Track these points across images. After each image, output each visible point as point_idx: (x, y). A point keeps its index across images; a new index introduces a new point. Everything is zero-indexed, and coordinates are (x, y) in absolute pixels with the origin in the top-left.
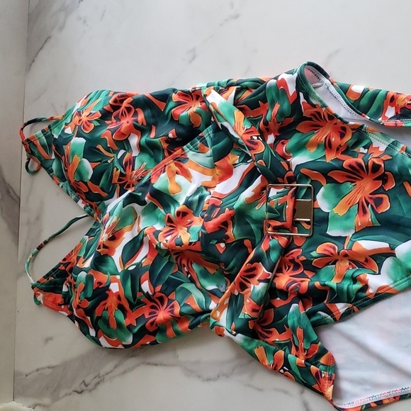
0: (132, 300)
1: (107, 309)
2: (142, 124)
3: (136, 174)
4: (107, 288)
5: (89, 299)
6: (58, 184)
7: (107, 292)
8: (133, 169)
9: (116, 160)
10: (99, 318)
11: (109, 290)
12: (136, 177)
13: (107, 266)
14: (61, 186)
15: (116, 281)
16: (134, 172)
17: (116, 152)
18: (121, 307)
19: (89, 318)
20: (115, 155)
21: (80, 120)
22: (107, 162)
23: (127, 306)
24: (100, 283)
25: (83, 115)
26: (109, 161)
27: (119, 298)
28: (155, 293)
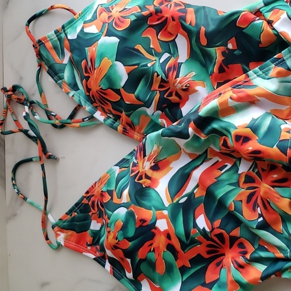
0: (184, 239)
1: (154, 251)
2: (190, 24)
3: (180, 82)
4: (153, 225)
5: (130, 239)
6: (68, 93)
7: (153, 230)
8: (177, 76)
9: (157, 64)
10: (141, 261)
11: (156, 228)
12: (180, 86)
13: (150, 200)
14: (71, 95)
15: (163, 217)
16: (178, 79)
17: (159, 55)
18: (170, 248)
19: (129, 260)
20: (157, 59)
21: (109, 17)
22: (146, 65)
23: (178, 246)
24: (143, 221)
25: (114, 11)
26: (149, 65)
27: (168, 236)
28: (212, 230)
